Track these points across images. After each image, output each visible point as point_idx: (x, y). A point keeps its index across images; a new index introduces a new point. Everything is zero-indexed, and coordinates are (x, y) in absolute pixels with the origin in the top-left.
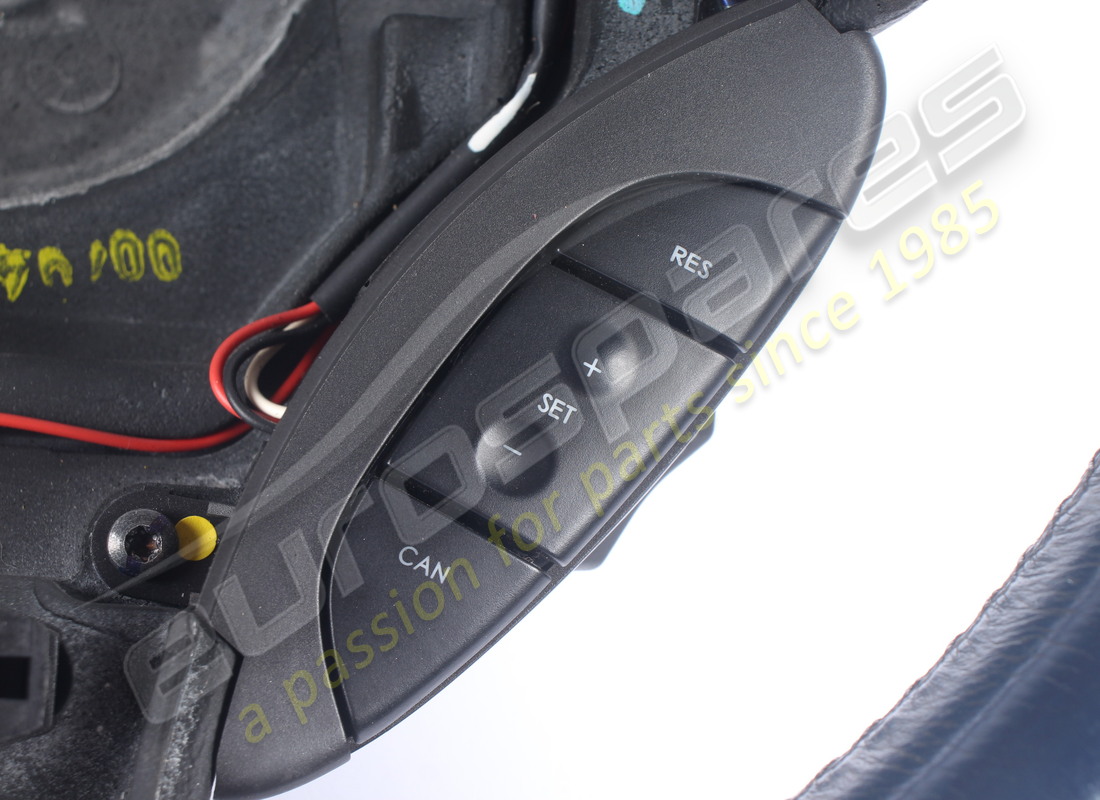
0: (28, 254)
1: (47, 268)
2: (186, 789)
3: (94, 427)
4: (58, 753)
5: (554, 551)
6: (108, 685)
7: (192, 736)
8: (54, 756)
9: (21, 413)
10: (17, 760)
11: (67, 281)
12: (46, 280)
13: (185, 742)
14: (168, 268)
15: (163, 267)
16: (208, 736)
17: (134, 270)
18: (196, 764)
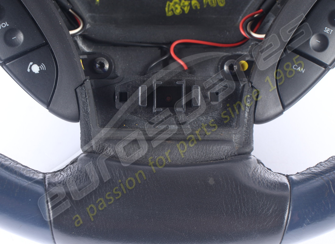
0: (189, 2)
1: (194, 5)
2: (249, 121)
3: (212, 42)
4: (219, 115)
5: (328, 64)
6: (229, 99)
7: (250, 110)
8: (218, 115)
9: (196, 39)
10: (210, 117)
11: (199, 8)
12: (194, 8)
13: (248, 111)
14: (222, 3)
15: (221, 3)
16: (253, 109)
17: (214, 4)
18: (251, 116)
